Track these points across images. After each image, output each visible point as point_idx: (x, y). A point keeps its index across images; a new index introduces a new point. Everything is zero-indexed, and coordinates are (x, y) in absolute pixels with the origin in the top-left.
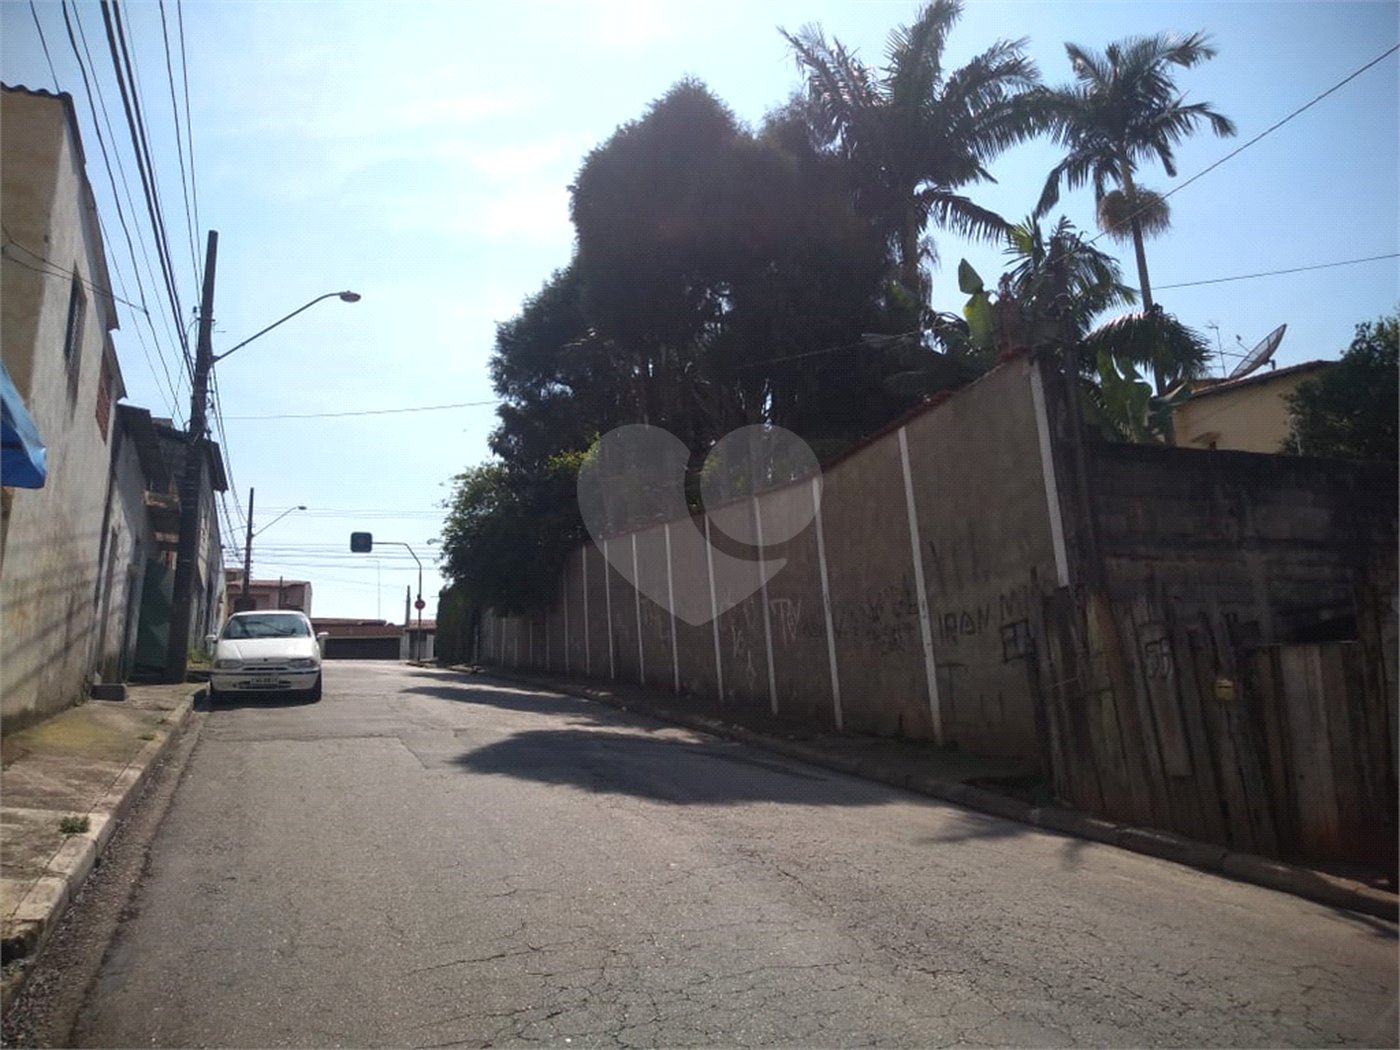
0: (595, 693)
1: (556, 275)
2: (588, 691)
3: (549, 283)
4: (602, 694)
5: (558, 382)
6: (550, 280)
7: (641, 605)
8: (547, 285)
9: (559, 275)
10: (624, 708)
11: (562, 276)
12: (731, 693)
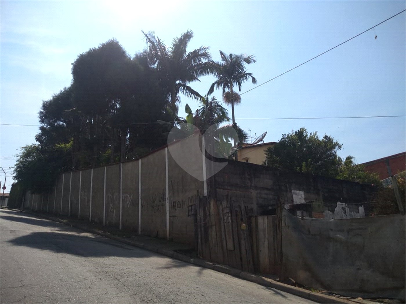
0: (62, 221)
1: (65, 89)
2: (60, 220)
3: (62, 91)
4: (64, 221)
5: (61, 121)
6: (63, 90)
7: (81, 193)
8: (61, 92)
9: (66, 89)
10: (72, 226)
11: (67, 89)
12: (107, 222)
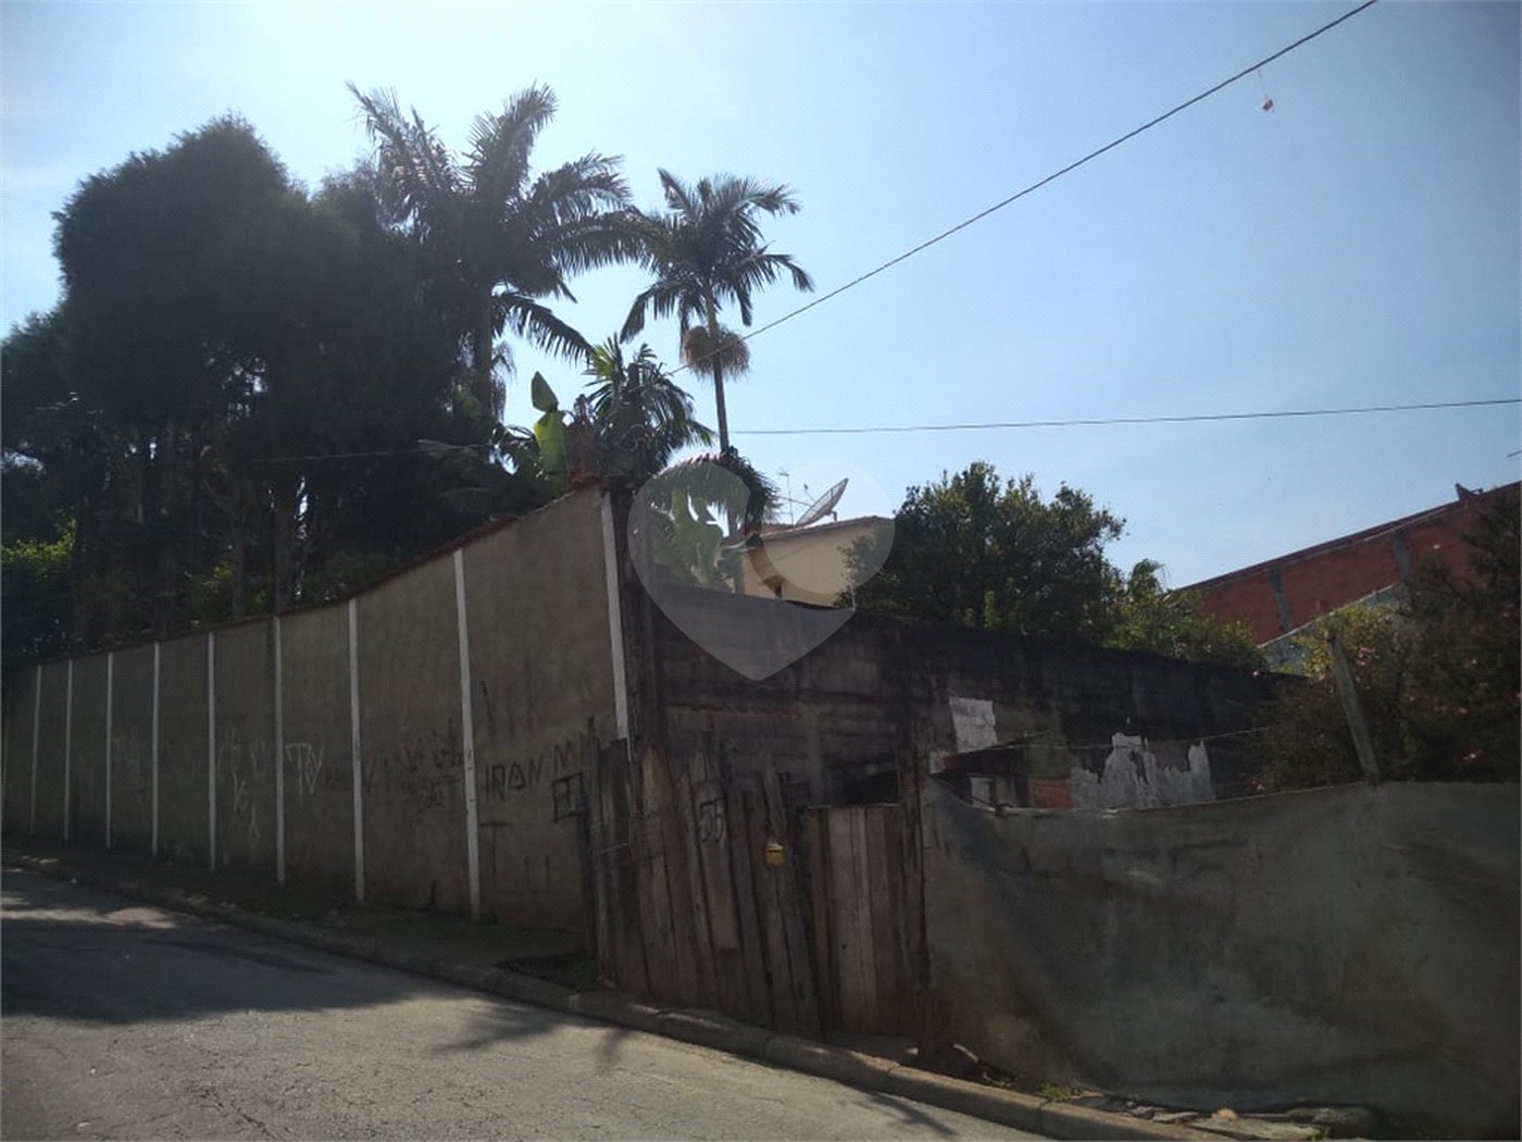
0: (34, 860)
1: (33, 319)
2: (25, 857)
3: (20, 328)
4: (44, 861)
5: (22, 452)
6: (23, 325)
7: (112, 744)
8: (18, 331)
9: (38, 320)
10: (74, 881)
11: (41, 322)
12: (226, 857)
